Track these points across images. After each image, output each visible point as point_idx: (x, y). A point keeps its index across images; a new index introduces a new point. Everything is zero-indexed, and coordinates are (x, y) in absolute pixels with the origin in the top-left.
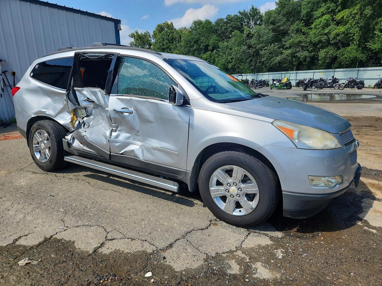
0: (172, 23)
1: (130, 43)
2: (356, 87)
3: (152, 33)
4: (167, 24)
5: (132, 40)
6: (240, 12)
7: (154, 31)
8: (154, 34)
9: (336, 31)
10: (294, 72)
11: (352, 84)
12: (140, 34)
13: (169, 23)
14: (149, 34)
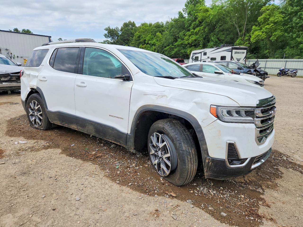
0: (134, 22)
1: (104, 34)
4: (131, 22)
5: (106, 32)
8: (121, 29)
12: (111, 29)
13: (132, 22)
14: (119, 29)
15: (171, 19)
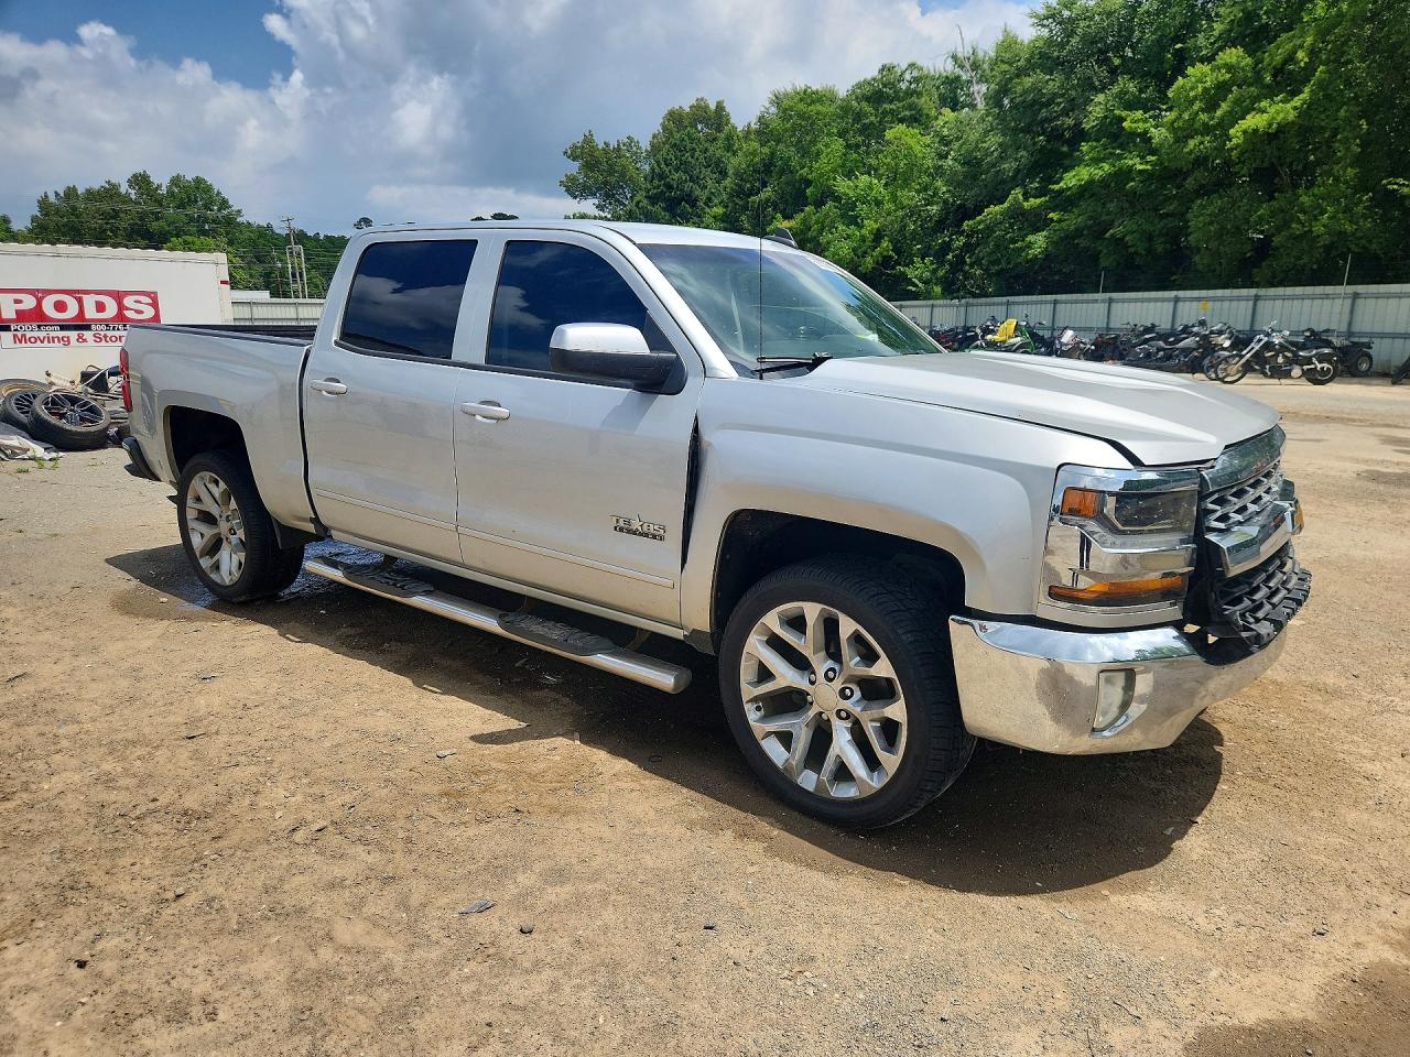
0: (720, 107)
1: (564, 179)
2: (1297, 371)
3: (645, 145)
4: (706, 108)
5: (573, 168)
6: (954, 57)
7: (654, 136)
8: (652, 145)
9: (1253, 121)
10: (1100, 296)
11: (1280, 360)
12: (601, 145)
13: (712, 106)
14: (639, 147)
15: (950, 60)
